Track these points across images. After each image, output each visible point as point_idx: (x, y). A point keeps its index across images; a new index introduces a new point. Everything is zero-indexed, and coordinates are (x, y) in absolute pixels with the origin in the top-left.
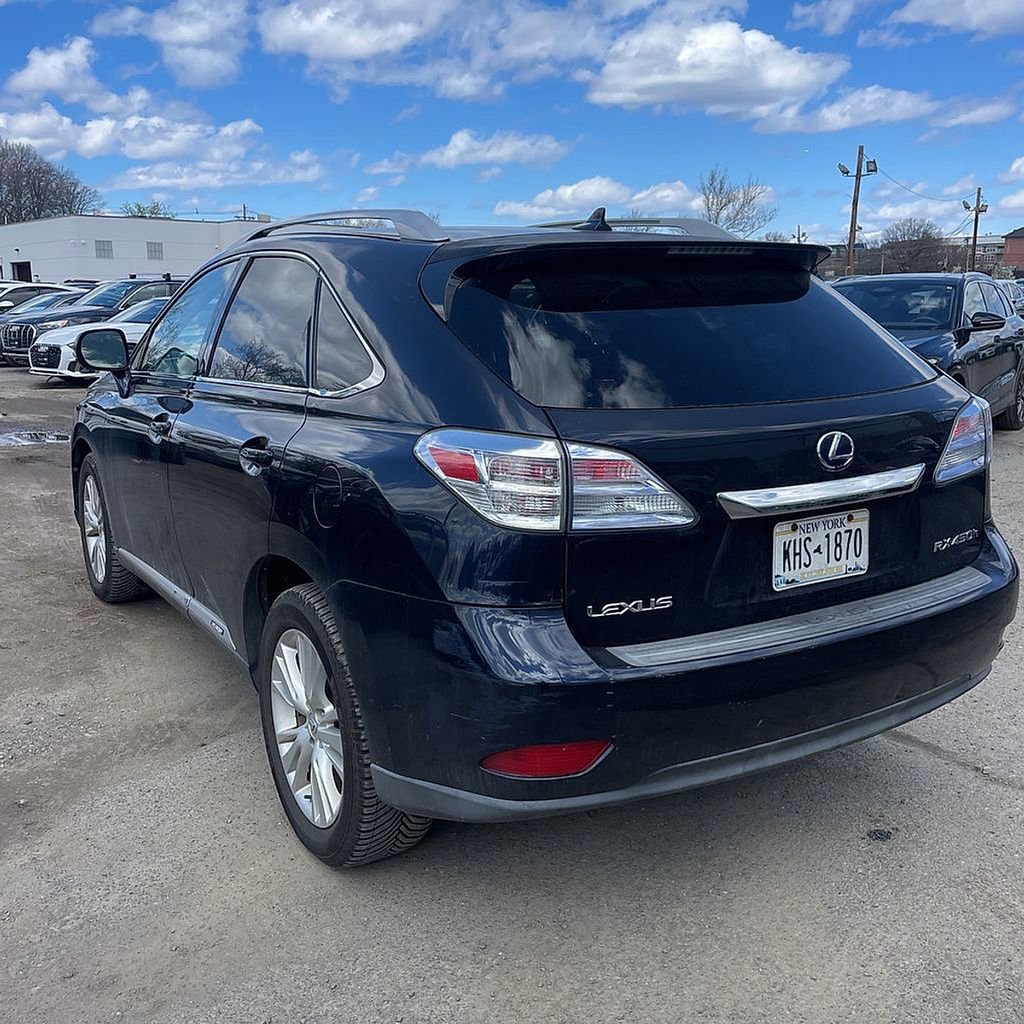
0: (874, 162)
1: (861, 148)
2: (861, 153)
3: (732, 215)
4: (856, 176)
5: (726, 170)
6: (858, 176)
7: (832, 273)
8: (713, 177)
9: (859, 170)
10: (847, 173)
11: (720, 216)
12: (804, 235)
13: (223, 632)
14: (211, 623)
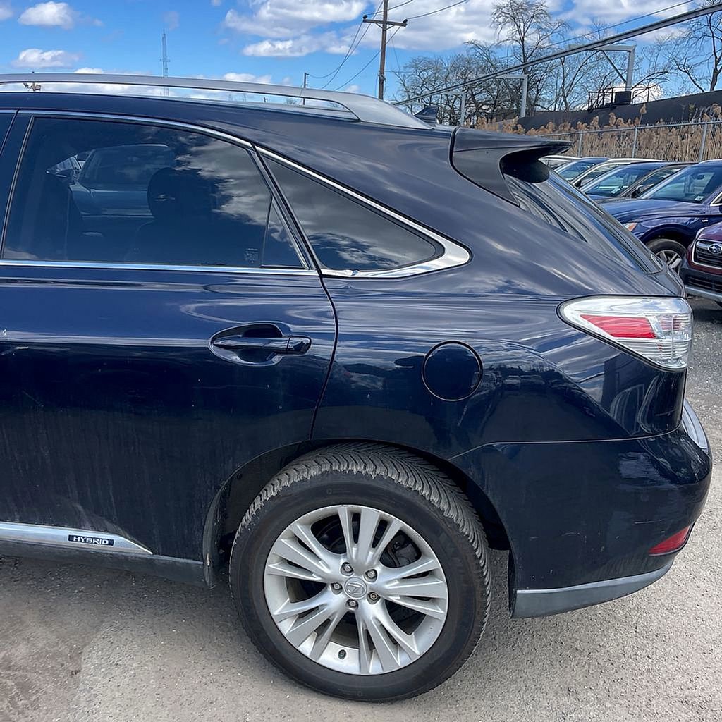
13: (111, 542)
14: (71, 538)
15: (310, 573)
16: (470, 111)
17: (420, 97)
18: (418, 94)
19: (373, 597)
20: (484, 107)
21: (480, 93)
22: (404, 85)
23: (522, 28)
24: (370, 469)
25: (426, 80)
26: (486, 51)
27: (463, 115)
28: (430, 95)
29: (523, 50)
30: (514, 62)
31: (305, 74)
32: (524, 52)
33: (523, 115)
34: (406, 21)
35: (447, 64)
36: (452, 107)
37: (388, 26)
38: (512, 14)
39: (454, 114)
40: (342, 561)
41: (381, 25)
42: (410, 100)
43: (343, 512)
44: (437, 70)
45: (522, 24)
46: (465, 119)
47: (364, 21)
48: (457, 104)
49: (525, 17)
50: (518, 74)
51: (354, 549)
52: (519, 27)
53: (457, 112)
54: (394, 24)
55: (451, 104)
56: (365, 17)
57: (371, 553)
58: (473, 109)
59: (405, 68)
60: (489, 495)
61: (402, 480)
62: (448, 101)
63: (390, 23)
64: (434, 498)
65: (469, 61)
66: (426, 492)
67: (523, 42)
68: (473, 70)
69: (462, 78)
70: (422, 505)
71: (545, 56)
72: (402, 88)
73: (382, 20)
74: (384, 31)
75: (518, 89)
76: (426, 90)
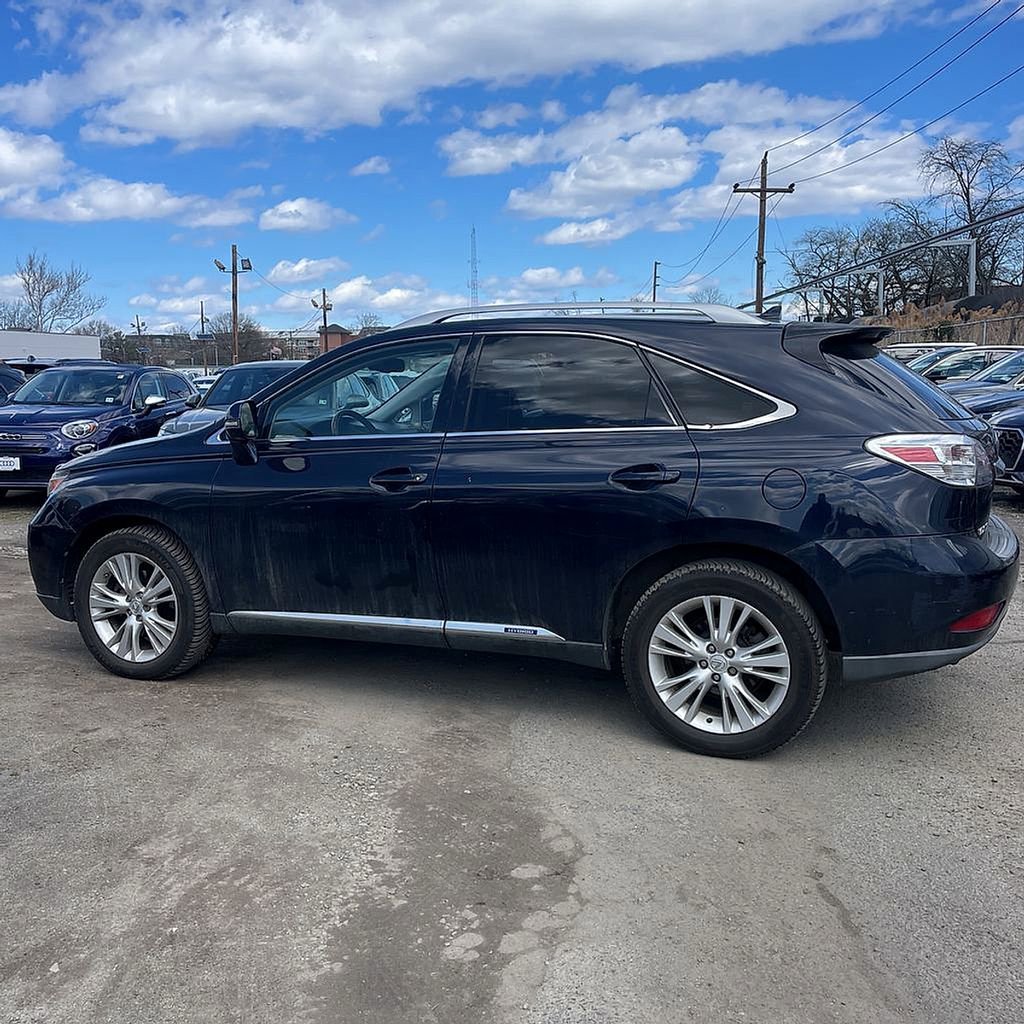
0: (248, 260)
1: (234, 247)
2: (234, 252)
3: (57, 302)
4: (233, 272)
5: (45, 255)
6: (235, 273)
7: (173, 362)
8: (31, 262)
9: (234, 267)
10: (224, 269)
11: (44, 302)
12: (143, 324)
13: (535, 632)
14: (506, 630)
15: (683, 651)
16: (893, 294)
17: (817, 280)
18: (814, 277)
19: (732, 671)
20: (915, 287)
21: (908, 268)
22: (794, 266)
23: (965, 177)
24: (726, 567)
25: (827, 258)
26: (913, 213)
27: (881, 302)
28: (832, 276)
29: (969, 206)
30: (955, 223)
31: (656, 263)
32: (969, 209)
33: (972, 293)
34: (793, 185)
35: (856, 232)
36: (865, 290)
37: (768, 194)
38: (948, 159)
39: (869, 299)
40: (708, 643)
41: (759, 194)
42: (803, 286)
43: (707, 601)
44: (842, 243)
45: (965, 172)
46: (885, 305)
47: (734, 191)
48: (873, 286)
49: (970, 163)
50: (964, 239)
51: (716, 632)
52: (960, 176)
53: (872, 297)
54: (776, 191)
55: (863, 287)
56: (737, 185)
57: (729, 635)
58: (897, 290)
59: (796, 244)
60: (815, 579)
61: (751, 575)
62: (860, 282)
63: (770, 191)
64: (776, 588)
65: (888, 227)
66: (769, 583)
67: (967, 194)
68: (896, 238)
69: (879, 250)
70: (767, 592)
71: (1003, 211)
72: (791, 270)
73: (759, 187)
74: (763, 201)
75: (965, 259)
76: (827, 270)
